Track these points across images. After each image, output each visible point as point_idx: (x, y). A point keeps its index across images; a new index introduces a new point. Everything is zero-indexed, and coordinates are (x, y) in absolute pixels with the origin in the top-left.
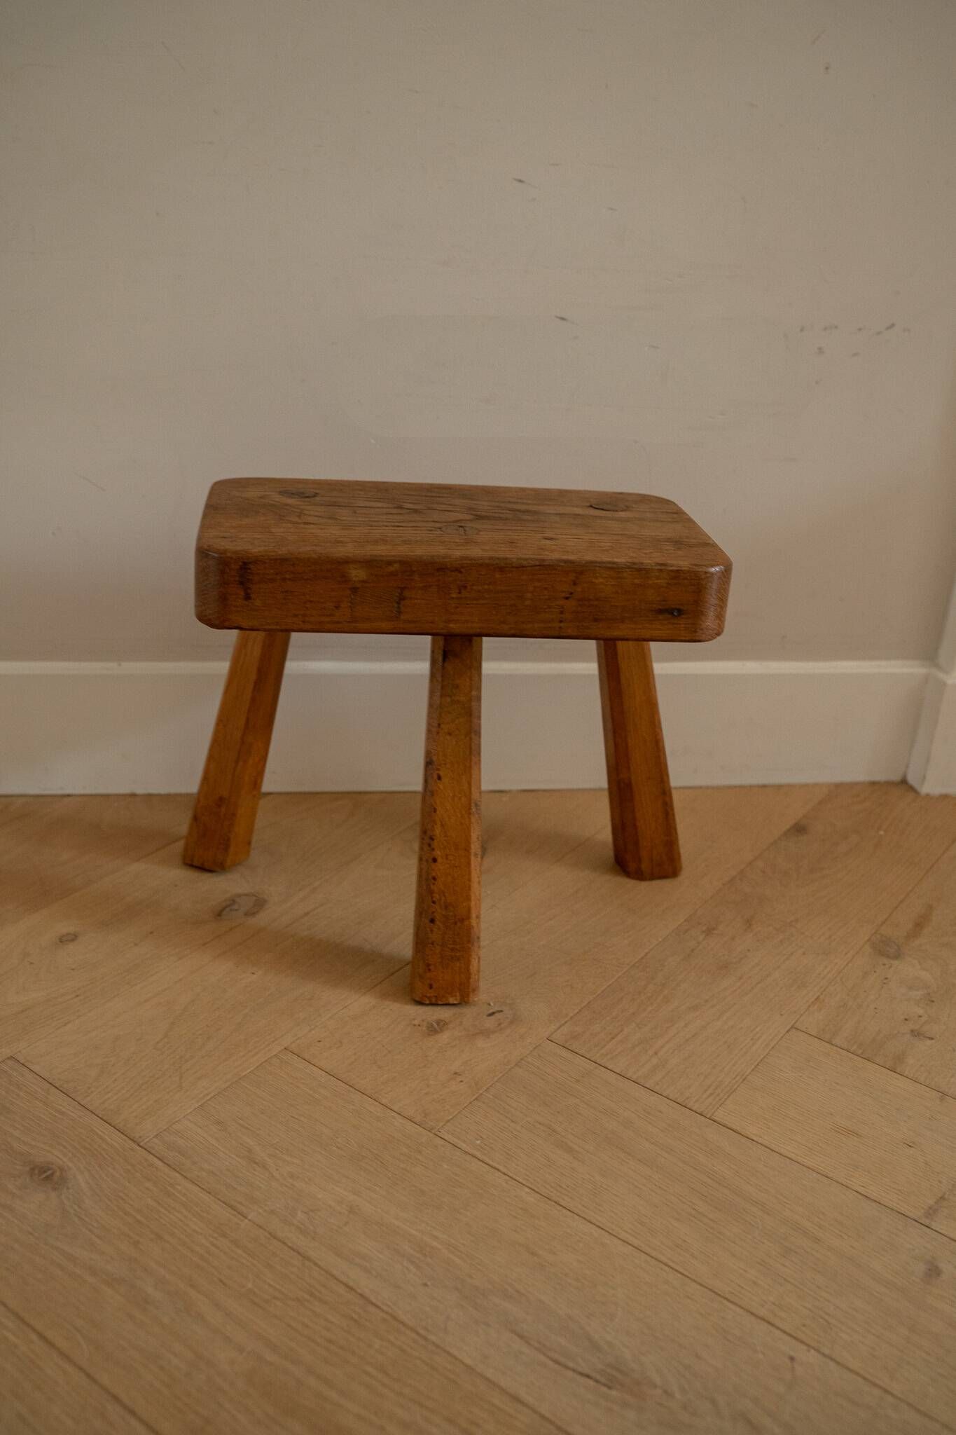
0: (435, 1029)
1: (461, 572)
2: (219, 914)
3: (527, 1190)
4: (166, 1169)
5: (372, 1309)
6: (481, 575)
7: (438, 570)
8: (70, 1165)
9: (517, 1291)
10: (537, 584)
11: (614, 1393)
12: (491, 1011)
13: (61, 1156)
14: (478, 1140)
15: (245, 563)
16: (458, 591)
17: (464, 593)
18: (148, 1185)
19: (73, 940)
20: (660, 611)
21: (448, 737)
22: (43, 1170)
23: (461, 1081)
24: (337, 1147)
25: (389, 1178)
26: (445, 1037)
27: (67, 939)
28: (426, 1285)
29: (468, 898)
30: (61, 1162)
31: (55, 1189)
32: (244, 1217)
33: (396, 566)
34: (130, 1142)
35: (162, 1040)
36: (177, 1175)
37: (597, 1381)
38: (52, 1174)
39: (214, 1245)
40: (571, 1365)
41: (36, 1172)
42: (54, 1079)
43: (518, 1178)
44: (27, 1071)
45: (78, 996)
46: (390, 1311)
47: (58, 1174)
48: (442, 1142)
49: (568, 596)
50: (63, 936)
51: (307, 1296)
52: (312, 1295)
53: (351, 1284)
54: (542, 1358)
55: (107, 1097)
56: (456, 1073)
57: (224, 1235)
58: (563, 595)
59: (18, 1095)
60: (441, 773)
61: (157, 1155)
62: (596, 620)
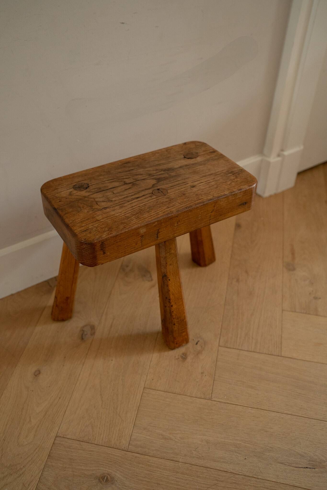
0: (184, 357)
1: (178, 217)
2: (82, 338)
3: (250, 408)
4: (142, 456)
5: (237, 476)
6: (184, 215)
7: (170, 219)
8: (110, 471)
9: (271, 447)
10: (202, 211)
11: (317, 470)
12: (196, 342)
13: (104, 469)
14: (225, 396)
15: (102, 243)
16: (177, 223)
17: (179, 223)
18: (140, 465)
19: (40, 373)
20: (240, 205)
21: (170, 266)
22: (103, 478)
23: (206, 375)
24: (187, 420)
25: (210, 424)
26: (189, 359)
27: (37, 374)
28: (245, 459)
29: (184, 313)
30: (106, 472)
31: (113, 484)
32: (179, 462)
33: (156, 223)
34: (122, 451)
35: (102, 403)
36: (147, 457)
37: (310, 468)
38: (107, 478)
39: (177, 478)
40: (300, 466)
41: (101, 480)
42: (79, 438)
43: (245, 405)
44: (67, 439)
45: (60, 398)
46: (243, 474)
47: (109, 477)
48: (216, 402)
49: (212, 211)
50: (35, 373)
51: (216, 482)
52: (217, 480)
53: (225, 470)
54: (291, 468)
55: (102, 437)
56: (202, 373)
57: (177, 472)
58: (211, 211)
59: (71, 451)
60: (170, 278)
61: (135, 452)
62: (221, 215)
